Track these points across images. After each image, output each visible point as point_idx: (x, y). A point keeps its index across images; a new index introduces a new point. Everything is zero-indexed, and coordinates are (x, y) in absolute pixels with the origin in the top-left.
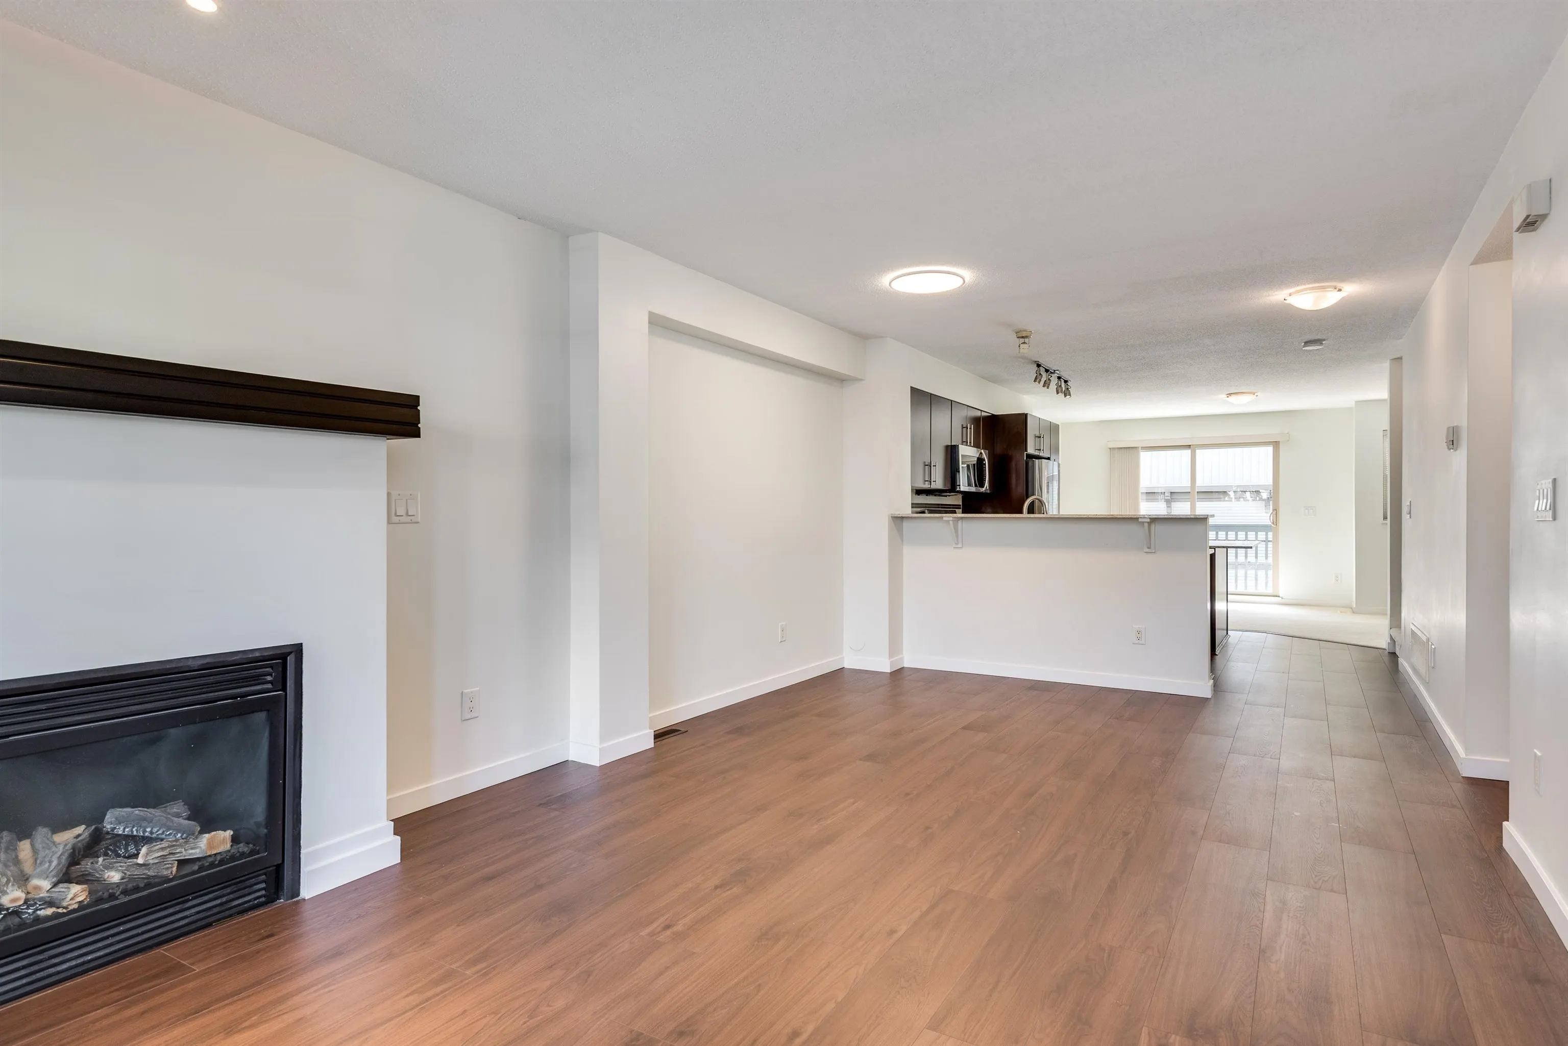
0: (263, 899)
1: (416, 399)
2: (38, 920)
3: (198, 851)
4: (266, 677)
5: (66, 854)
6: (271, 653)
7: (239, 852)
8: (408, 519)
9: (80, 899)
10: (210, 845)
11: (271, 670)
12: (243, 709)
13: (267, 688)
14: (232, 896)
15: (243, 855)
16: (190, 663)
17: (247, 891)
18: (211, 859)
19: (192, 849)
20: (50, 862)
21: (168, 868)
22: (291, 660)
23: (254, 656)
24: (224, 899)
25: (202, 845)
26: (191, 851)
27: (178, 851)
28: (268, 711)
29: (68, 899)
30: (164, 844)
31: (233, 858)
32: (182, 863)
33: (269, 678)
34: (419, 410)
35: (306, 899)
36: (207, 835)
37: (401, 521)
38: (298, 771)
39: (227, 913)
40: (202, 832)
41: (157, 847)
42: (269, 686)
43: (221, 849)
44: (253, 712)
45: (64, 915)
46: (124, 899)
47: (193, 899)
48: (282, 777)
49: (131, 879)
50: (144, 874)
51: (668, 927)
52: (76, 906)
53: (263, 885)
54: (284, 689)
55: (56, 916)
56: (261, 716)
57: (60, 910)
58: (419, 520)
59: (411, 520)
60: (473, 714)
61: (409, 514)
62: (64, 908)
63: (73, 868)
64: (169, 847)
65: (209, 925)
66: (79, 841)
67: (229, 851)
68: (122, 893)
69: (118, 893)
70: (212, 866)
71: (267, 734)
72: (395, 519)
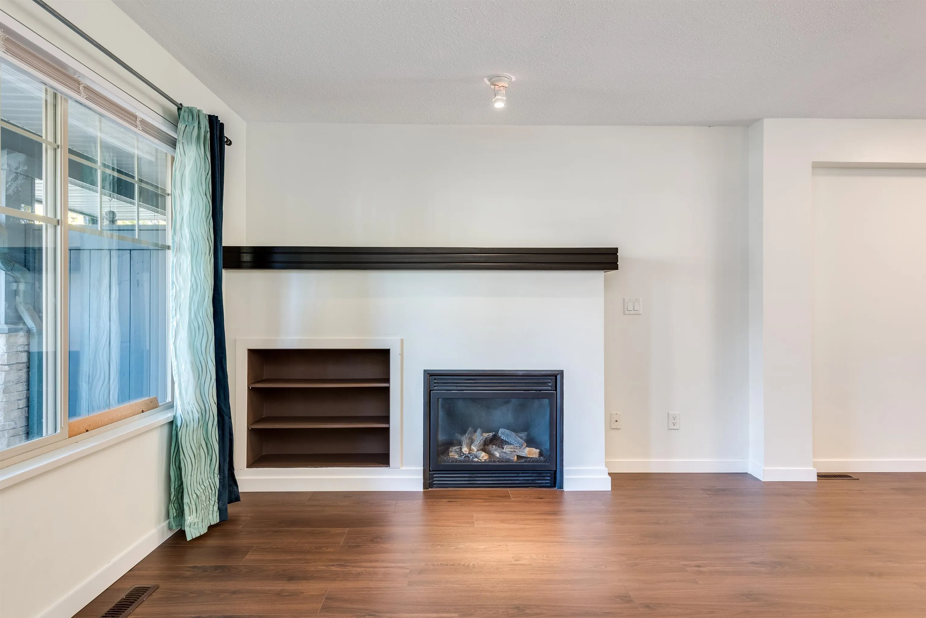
0: (549, 485)
1: (616, 250)
2: (472, 461)
3: (524, 453)
4: (549, 384)
5: (483, 440)
6: (550, 373)
7: (540, 460)
8: (634, 312)
9: (485, 458)
10: (529, 453)
11: (551, 381)
12: (539, 396)
13: (549, 389)
14: (536, 478)
15: (541, 461)
16: (519, 372)
17: (542, 478)
18: (529, 459)
19: (522, 452)
20: (478, 441)
21: (513, 457)
22: (558, 377)
23: (543, 373)
24: (533, 478)
25: (525, 452)
26: (522, 453)
27: (517, 451)
28: (549, 399)
29: (481, 457)
30: (512, 447)
31: (537, 461)
32: (519, 457)
33: (550, 384)
34: (618, 255)
35: (565, 491)
36: (528, 448)
37: (631, 313)
38: (562, 430)
39: (534, 485)
40: (527, 446)
41: (509, 447)
42: (550, 388)
43: (534, 456)
44: (543, 398)
45: (479, 462)
46: (498, 463)
47: (522, 473)
48: (555, 431)
49: (503, 458)
50: (506, 457)
51: (698, 566)
52: (484, 461)
53: (549, 478)
54: (556, 390)
55: (478, 462)
56: (546, 401)
57: (479, 460)
58: (641, 313)
59: (636, 313)
60: (676, 427)
61: (635, 310)
62: (480, 460)
63: (486, 447)
64: (514, 448)
65: (528, 487)
66: (488, 437)
67: (536, 458)
68: (498, 461)
69: (497, 461)
70: (529, 462)
71: (549, 409)
72: (627, 312)
